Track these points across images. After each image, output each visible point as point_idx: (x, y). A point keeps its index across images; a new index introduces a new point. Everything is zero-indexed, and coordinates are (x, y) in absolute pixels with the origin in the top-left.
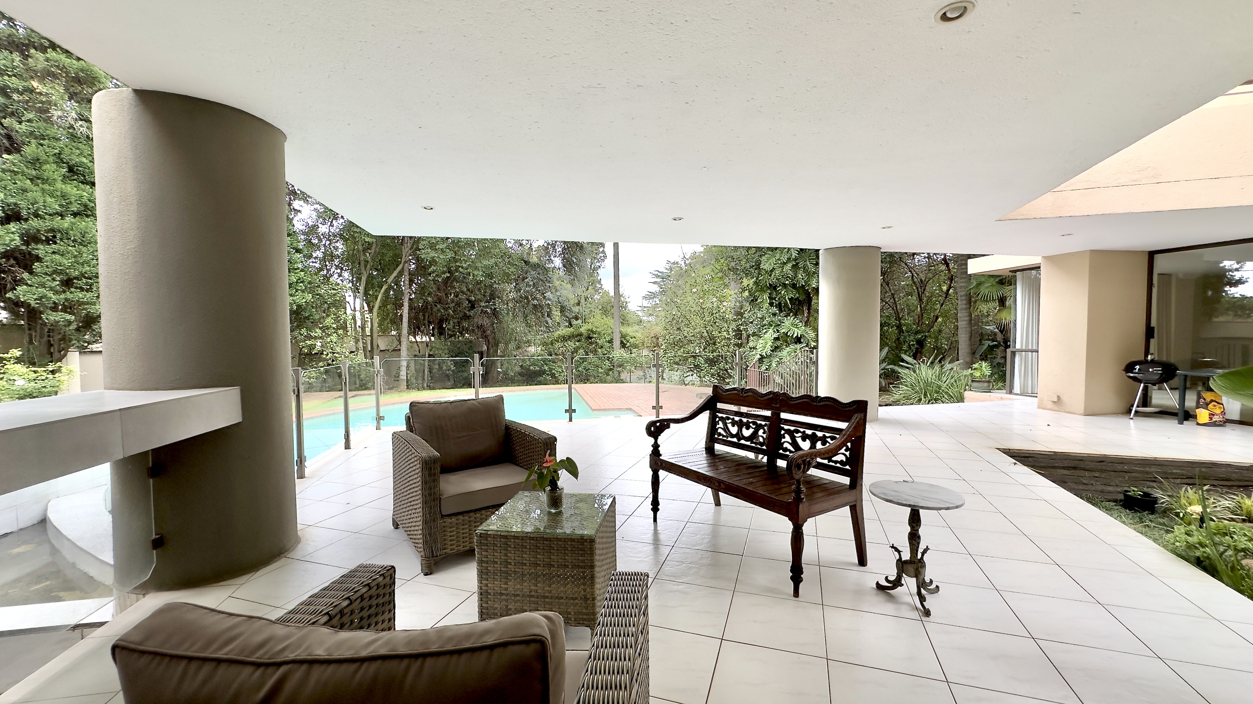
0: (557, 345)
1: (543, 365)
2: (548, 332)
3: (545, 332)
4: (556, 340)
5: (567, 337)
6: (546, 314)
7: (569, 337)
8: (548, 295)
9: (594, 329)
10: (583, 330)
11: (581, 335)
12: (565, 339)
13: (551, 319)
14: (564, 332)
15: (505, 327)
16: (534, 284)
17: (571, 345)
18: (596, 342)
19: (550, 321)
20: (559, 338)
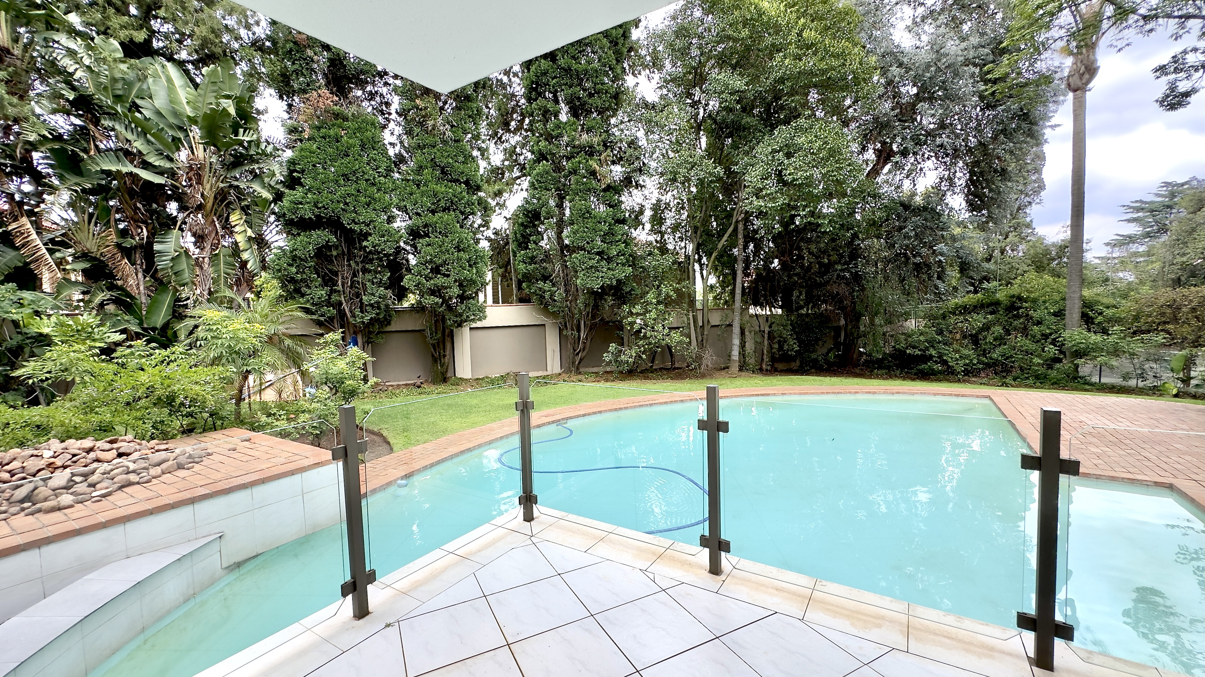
0: (952, 320)
1: (927, 349)
2: (938, 301)
3: (932, 301)
4: (950, 312)
5: (972, 308)
6: (936, 276)
7: (975, 307)
8: (941, 247)
9: (1025, 295)
10: (1001, 296)
11: (997, 303)
12: (965, 310)
13: (944, 282)
14: (965, 299)
15: (870, 295)
16: (916, 235)
17: (978, 320)
18: (1027, 315)
19: (941, 286)
20: (957, 308)
